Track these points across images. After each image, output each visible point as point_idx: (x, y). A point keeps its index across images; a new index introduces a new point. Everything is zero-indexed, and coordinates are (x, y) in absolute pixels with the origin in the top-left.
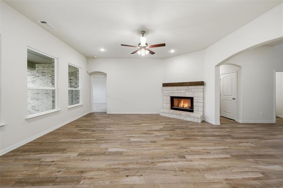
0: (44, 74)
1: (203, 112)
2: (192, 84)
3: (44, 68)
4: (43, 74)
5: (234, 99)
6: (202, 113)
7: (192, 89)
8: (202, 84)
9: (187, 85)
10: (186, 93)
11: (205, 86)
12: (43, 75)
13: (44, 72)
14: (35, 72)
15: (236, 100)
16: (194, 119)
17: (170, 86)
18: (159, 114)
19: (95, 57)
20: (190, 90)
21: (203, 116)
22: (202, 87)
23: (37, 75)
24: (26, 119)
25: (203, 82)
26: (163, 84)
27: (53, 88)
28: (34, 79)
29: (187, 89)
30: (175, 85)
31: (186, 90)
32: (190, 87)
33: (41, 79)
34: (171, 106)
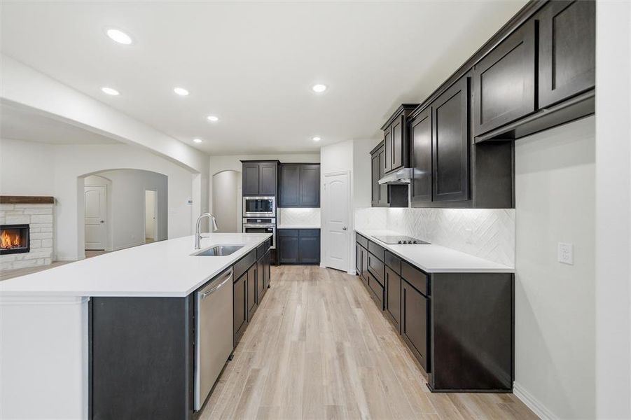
1: (54, 246)
2: (25, 200)
5: (102, 222)
6: (51, 249)
8: (50, 200)
11: (56, 205)
15: (105, 223)
16: (35, 261)
20: (21, 212)
21: (54, 254)
22: (51, 206)
25: (52, 197)
31: (7, 211)
32: (19, 206)
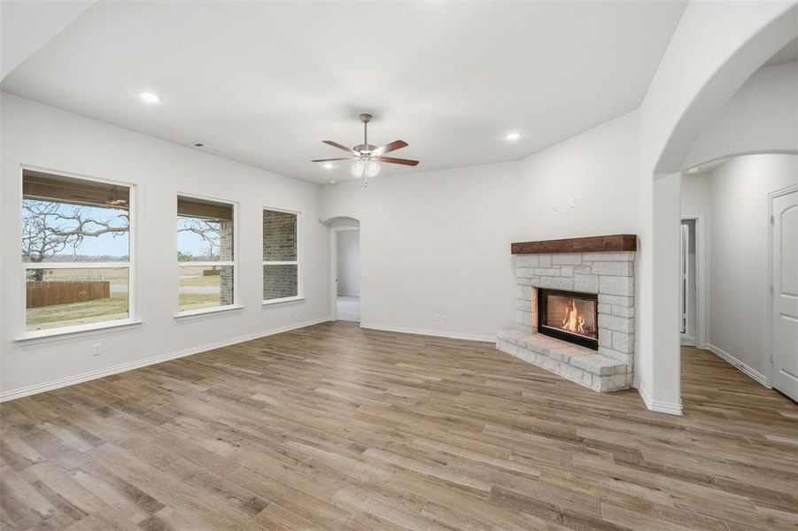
2: (589, 245)
7: (593, 262)
9: (575, 251)
10: (577, 278)
11: (639, 255)
16: (581, 373)
17: (529, 253)
18: (495, 344)
19: (333, 182)
20: (588, 269)
25: (635, 237)
26: (513, 245)
29: (579, 263)
30: (542, 247)
31: (575, 266)
32: (588, 257)
34: (540, 322)
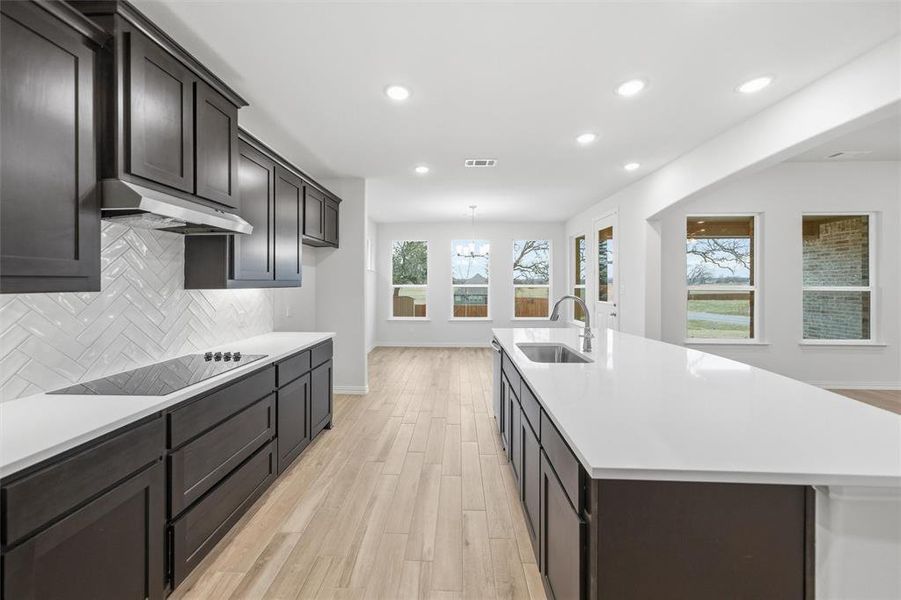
0: (845, 246)
3: (843, 229)
4: (841, 245)
12: (841, 250)
13: (844, 242)
14: (818, 243)
23: (824, 250)
24: (801, 345)
27: (864, 289)
28: (815, 262)
33: (836, 261)
